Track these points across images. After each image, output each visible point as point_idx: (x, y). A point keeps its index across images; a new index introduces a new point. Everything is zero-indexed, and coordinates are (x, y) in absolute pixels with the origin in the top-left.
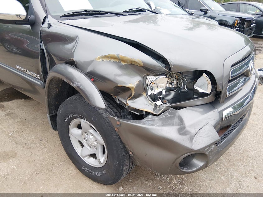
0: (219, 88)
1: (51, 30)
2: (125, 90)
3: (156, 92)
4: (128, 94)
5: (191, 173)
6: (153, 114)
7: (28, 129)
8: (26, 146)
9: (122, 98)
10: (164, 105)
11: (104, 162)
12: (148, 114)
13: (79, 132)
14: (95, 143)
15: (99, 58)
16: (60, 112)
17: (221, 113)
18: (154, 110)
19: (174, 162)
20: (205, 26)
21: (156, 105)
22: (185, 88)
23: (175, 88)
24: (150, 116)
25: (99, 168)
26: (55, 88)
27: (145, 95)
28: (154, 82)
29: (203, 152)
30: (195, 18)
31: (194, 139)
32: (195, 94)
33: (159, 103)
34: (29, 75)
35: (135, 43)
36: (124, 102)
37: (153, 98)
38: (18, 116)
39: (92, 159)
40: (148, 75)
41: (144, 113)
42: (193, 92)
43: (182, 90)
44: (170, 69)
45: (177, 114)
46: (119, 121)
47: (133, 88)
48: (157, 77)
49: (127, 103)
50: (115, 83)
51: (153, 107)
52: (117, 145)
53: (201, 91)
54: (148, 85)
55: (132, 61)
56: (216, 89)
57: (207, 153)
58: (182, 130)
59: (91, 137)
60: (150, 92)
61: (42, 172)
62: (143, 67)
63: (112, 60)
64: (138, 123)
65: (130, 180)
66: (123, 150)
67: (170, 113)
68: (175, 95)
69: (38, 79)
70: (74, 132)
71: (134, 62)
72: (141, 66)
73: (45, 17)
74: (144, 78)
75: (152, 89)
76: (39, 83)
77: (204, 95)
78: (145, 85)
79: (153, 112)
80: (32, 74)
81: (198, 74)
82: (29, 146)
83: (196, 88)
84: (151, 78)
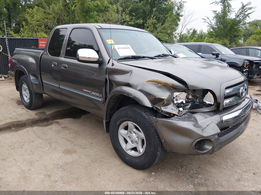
0: (219, 100)
1: (114, 67)
2: (161, 100)
3: (180, 101)
4: (162, 103)
5: (203, 154)
6: (177, 115)
7: (80, 137)
8: (82, 147)
9: (157, 106)
10: (185, 110)
11: (143, 151)
12: (174, 115)
13: (126, 132)
14: (137, 139)
15: (146, 82)
16: (114, 117)
17: (221, 117)
18: (178, 113)
19: (192, 144)
20: (218, 67)
21: (179, 111)
22: (198, 101)
23: (191, 101)
24: (176, 116)
25: (139, 156)
26: (112, 102)
27: (172, 104)
28: (178, 96)
29: (210, 139)
30: (208, 61)
31: (204, 131)
32: (204, 105)
33: (181, 109)
34: (93, 95)
35: (167, 74)
36: (159, 108)
37: (177, 106)
38: (71, 129)
39: (133, 151)
40: (174, 92)
41: (172, 115)
42: (202, 104)
43: (196, 103)
44: (188, 88)
45: (193, 116)
46: (156, 119)
47: (165, 99)
48: (180, 93)
49: (161, 109)
50: (154, 96)
51: (178, 111)
52: (154, 136)
53: (208, 103)
54: (174, 98)
55: (165, 83)
56: (217, 102)
57: (213, 140)
58: (196, 125)
59: (134, 134)
60: (175, 102)
61: (96, 162)
62: (172, 87)
63: (153, 83)
64: (169, 120)
65: (160, 170)
66: (157, 140)
67: (188, 115)
68: (191, 105)
69: (100, 97)
70: (122, 132)
71: (167, 84)
72: (171, 86)
73: (109, 60)
74: (172, 93)
75: (177, 100)
76: (101, 100)
77: (210, 105)
78: (172, 98)
79: (177, 114)
80: (96, 94)
81: (205, 92)
82: (84, 147)
83: (204, 101)
84: (176, 94)
